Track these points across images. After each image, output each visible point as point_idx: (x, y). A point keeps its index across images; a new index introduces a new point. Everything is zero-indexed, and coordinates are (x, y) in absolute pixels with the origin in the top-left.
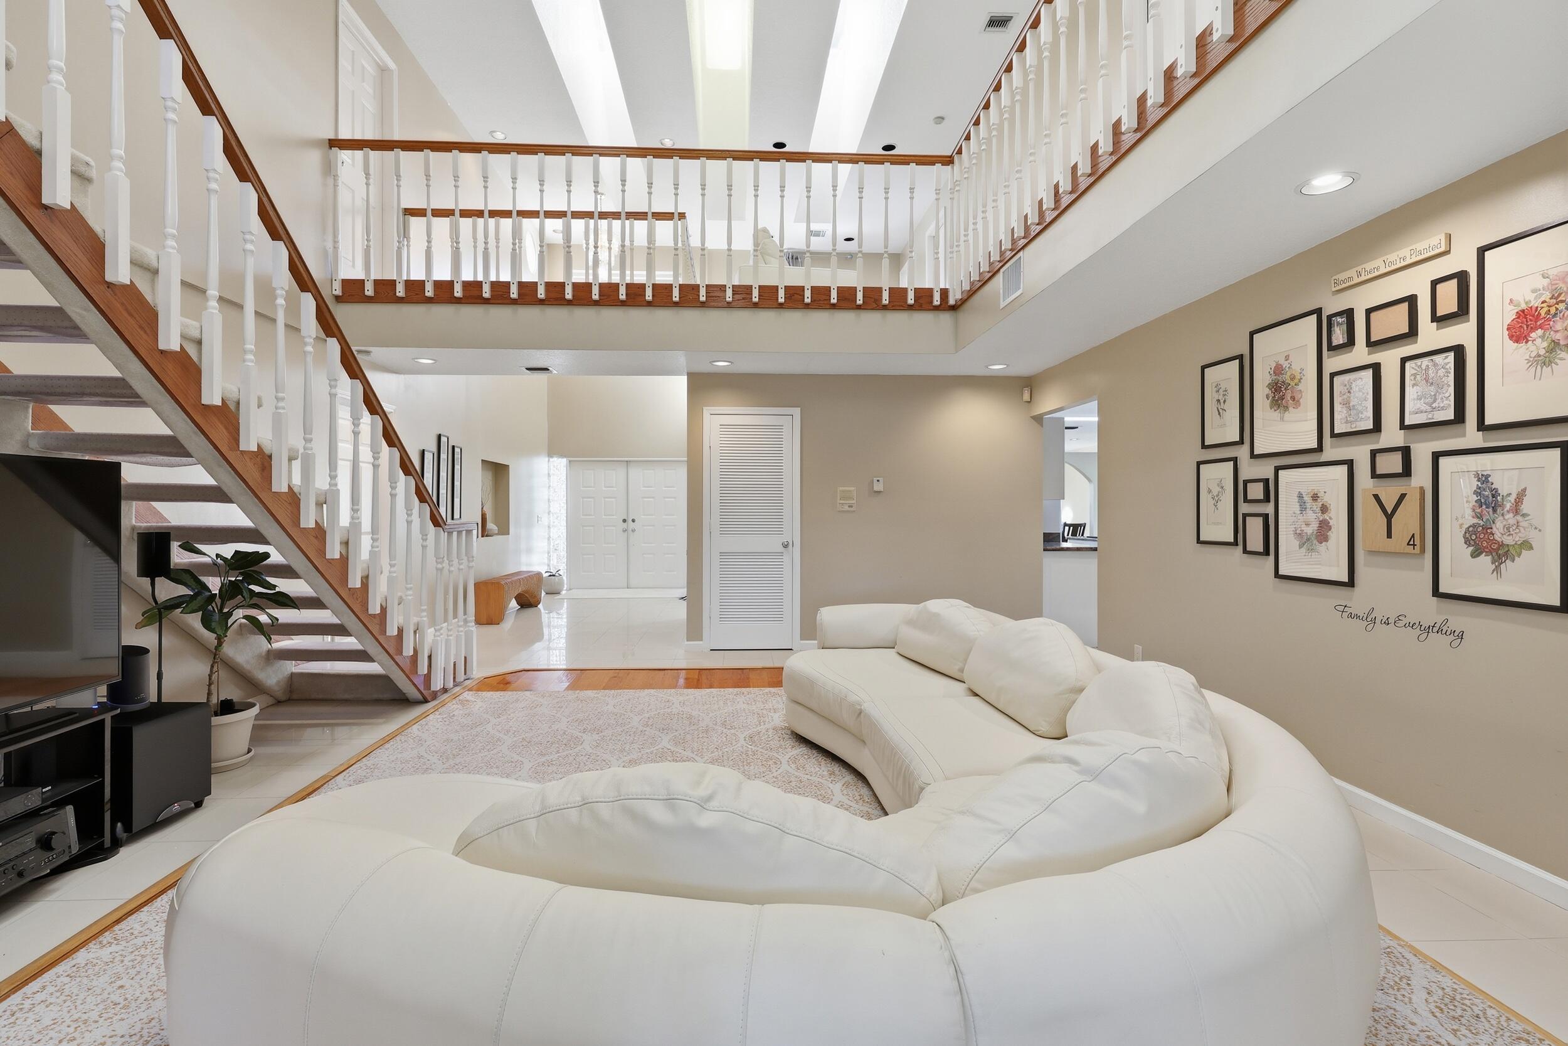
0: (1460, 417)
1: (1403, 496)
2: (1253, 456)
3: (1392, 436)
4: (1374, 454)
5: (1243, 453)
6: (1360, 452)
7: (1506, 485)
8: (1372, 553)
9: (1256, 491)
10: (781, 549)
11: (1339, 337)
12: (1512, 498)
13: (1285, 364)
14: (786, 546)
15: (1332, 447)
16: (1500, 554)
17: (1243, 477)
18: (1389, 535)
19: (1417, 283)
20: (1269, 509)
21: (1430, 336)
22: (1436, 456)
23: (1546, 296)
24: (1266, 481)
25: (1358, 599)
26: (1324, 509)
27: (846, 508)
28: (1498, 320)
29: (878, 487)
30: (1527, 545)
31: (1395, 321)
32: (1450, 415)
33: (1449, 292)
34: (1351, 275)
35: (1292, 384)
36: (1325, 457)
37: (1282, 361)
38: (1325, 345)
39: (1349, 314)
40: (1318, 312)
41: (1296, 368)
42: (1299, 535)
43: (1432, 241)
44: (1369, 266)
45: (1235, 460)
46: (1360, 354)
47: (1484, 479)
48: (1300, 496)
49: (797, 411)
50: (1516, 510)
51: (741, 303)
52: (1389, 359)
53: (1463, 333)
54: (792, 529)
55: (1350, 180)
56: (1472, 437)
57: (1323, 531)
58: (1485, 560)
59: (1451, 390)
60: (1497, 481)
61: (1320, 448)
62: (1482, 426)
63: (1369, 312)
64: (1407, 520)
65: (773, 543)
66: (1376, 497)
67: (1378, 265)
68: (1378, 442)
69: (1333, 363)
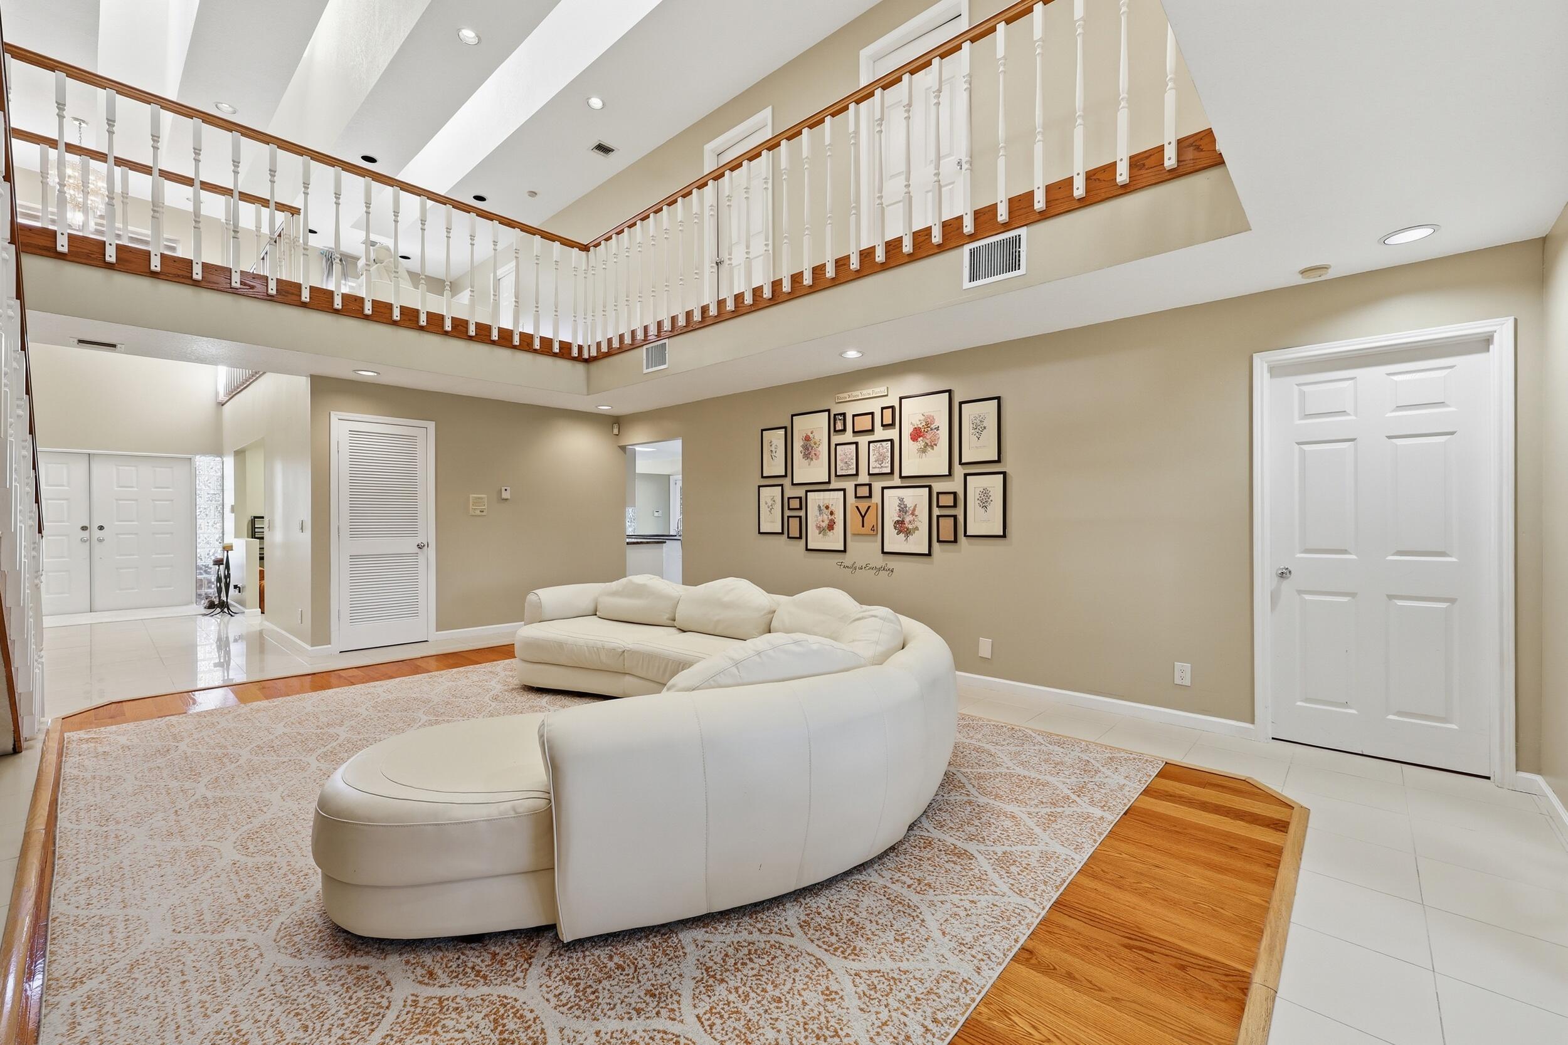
0: (892, 473)
1: (869, 507)
2: (793, 484)
3: (863, 478)
4: (856, 486)
5: (787, 482)
6: (849, 485)
7: (910, 504)
8: (854, 535)
9: (795, 504)
10: (417, 550)
11: (839, 426)
12: (911, 509)
13: (811, 436)
14: (420, 547)
15: (835, 481)
16: (908, 533)
17: (787, 495)
18: (863, 526)
19: (875, 406)
20: (802, 513)
21: (880, 433)
22: (883, 488)
23: (924, 424)
24: (800, 498)
25: (848, 559)
26: (832, 513)
27: (478, 512)
28: (907, 431)
29: (505, 495)
30: (917, 528)
31: (864, 423)
32: (888, 470)
33: (888, 413)
34: (845, 396)
35: (815, 446)
36: (831, 487)
37: (809, 434)
38: (833, 430)
39: (844, 415)
40: (829, 411)
41: (817, 438)
42: (819, 527)
43: (880, 390)
44: (854, 393)
45: (782, 485)
46: (848, 436)
47: (901, 500)
48: (819, 507)
49: (431, 425)
50: (913, 514)
51: (408, 323)
52: (863, 440)
53: (893, 434)
54: (428, 531)
55: (860, 355)
56: (897, 481)
57: (831, 527)
58: (902, 535)
59: (889, 459)
60: (906, 501)
61: (829, 482)
62: (901, 477)
63: (854, 416)
64: (870, 519)
65: (408, 545)
66: (857, 507)
67: (858, 394)
68: (857, 480)
69: (836, 439)
